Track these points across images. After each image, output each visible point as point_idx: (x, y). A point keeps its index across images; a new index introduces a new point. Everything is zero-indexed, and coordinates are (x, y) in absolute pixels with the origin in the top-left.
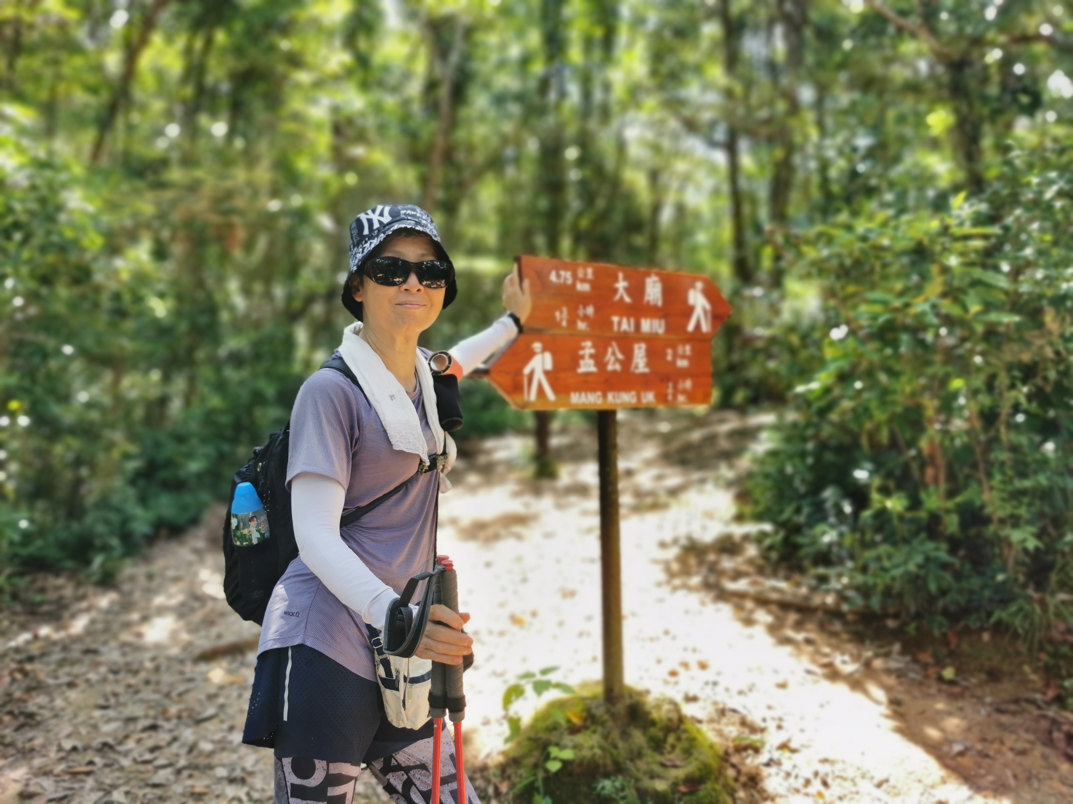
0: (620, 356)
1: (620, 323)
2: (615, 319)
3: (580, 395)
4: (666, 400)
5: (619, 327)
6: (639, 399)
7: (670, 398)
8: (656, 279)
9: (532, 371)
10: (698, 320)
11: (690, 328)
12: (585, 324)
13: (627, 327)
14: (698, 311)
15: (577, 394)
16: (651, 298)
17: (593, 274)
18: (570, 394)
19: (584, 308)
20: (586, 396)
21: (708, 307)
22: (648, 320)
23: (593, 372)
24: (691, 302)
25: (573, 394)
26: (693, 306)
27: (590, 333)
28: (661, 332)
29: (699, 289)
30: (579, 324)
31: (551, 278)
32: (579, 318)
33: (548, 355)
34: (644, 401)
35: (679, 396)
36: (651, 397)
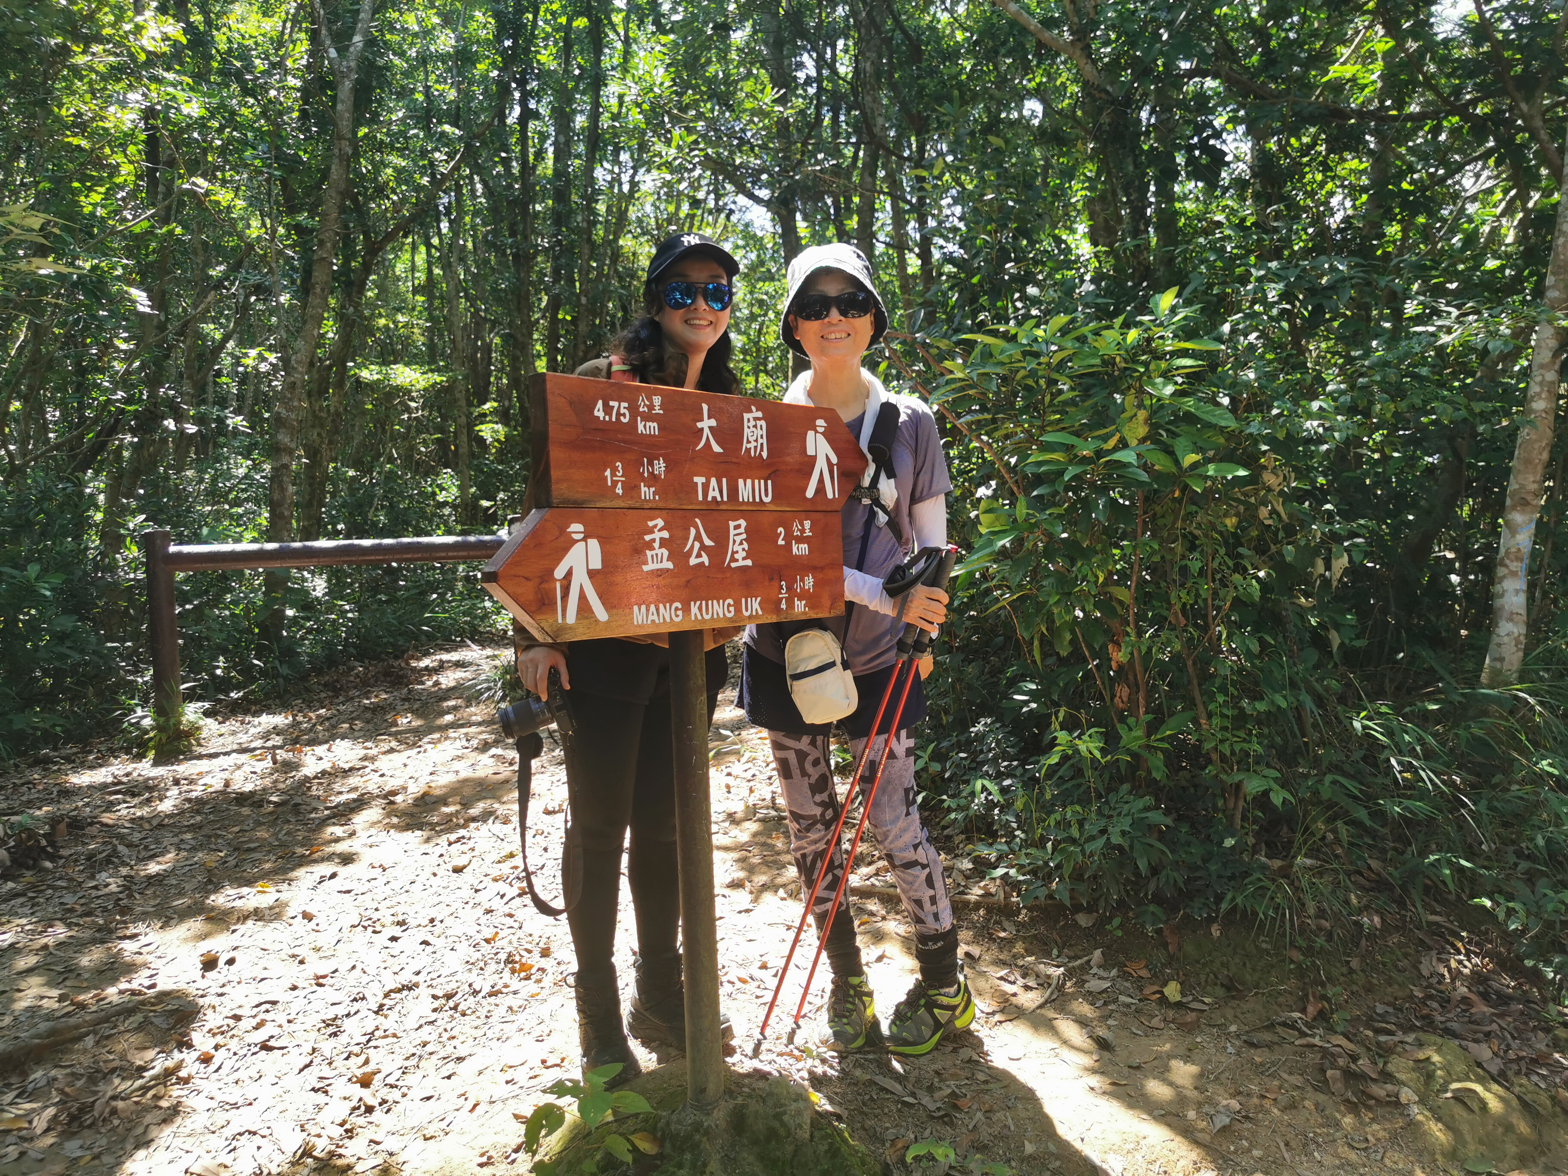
0: (708, 542)
1: (706, 486)
2: (699, 480)
3: (648, 610)
4: (778, 610)
5: (705, 494)
6: (738, 610)
7: (784, 606)
8: (759, 414)
9: (569, 574)
10: (821, 480)
11: (810, 493)
12: (652, 489)
13: (717, 494)
14: (821, 465)
15: (643, 607)
16: (752, 445)
17: (662, 407)
18: (631, 609)
19: (651, 463)
20: (658, 610)
21: (834, 460)
22: (749, 481)
23: (668, 570)
24: (810, 452)
25: (636, 608)
26: (814, 458)
27: (661, 505)
28: (767, 500)
29: (821, 430)
30: (644, 489)
31: (596, 413)
32: (643, 479)
33: (594, 544)
34: (747, 614)
35: (797, 602)
36: (756, 606)
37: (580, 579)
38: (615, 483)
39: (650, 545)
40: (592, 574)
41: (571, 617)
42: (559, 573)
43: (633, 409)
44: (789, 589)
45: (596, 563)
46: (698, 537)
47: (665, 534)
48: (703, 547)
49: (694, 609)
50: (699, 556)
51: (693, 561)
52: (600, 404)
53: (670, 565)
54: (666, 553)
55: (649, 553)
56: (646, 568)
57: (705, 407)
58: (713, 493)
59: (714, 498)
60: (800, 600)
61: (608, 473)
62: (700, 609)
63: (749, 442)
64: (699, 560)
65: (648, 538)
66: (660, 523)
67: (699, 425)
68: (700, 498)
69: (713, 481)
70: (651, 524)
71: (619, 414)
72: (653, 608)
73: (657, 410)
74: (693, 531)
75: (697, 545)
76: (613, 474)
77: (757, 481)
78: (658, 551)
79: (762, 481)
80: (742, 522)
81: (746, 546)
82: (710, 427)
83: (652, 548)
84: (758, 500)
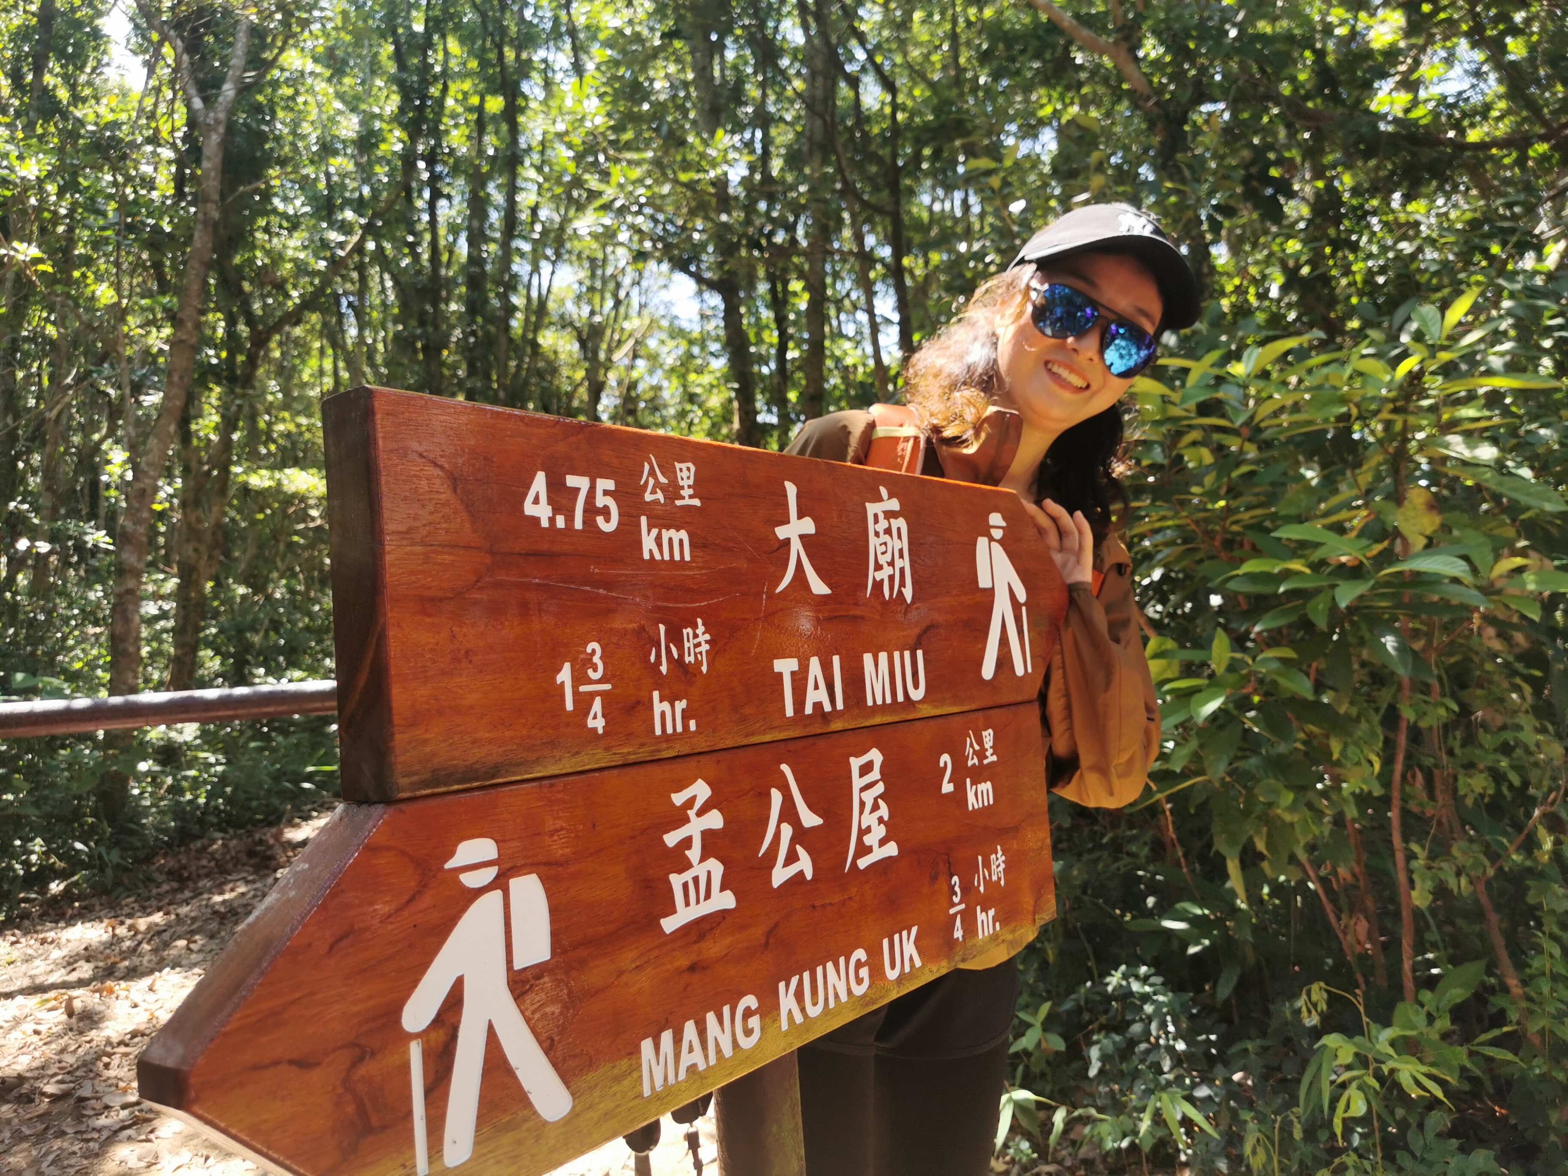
0: (810, 819)
1: (800, 680)
2: (785, 666)
3: (678, 1040)
4: (951, 943)
5: (799, 702)
6: (877, 972)
7: (958, 934)
8: (894, 505)
9: (452, 1002)
10: (1004, 641)
11: (988, 671)
12: (681, 705)
13: (822, 695)
14: (1002, 607)
15: (667, 1037)
16: (883, 575)
17: (698, 488)
18: (635, 1051)
19: (676, 637)
20: (702, 1032)
21: (1022, 596)
22: (883, 656)
23: (723, 914)
24: (984, 582)
25: (647, 1045)
26: (991, 592)
27: (702, 745)
28: (917, 695)
29: (998, 534)
30: (659, 707)
31: (529, 509)
32: (659, 682)
33: (527, 889)
34: (892, 975)
35: (981, 916)
36: (910, 949)
37: (488, 1011)
38: (584, 702)
39: (677, 859)
40: (523, 984)
42: (420, 1009)
43: (630, 496)
44: (968, 889)
45: (535, 946)
46: (789, 813)
47: (715, 820)
48: (801, 835)
49: (787, 1002)
50: (792, 858)
51: (780, 875)
52: (539, 483)
53: (726, 901)
54: (716, 867)
55: (676, 880)
56: (669, 924)
57: (791, 490)
58: (816, 695)
59: (818, 706)
60: (985, 910)
61: (565, 676)
62: (799, 996)
63: (878, 567)
64: (793, 870)
65: (671, 839)
66: (701, 790)
67: (781, 532)
68: (790, 712)
69: (815, 666)
70: (678, 799)
71: (591, 510)
72: (690, 1029)
73: (688, 499)
74: (776, 797)
75: (787, 831)
76: (579, 678)
77: (897, 654)
78: (699, 870)
79: (907, 654)
80: (875, 756)
81: (884, 811)
82: (802, 537)
83: (685, 865)
84: (900, 698)
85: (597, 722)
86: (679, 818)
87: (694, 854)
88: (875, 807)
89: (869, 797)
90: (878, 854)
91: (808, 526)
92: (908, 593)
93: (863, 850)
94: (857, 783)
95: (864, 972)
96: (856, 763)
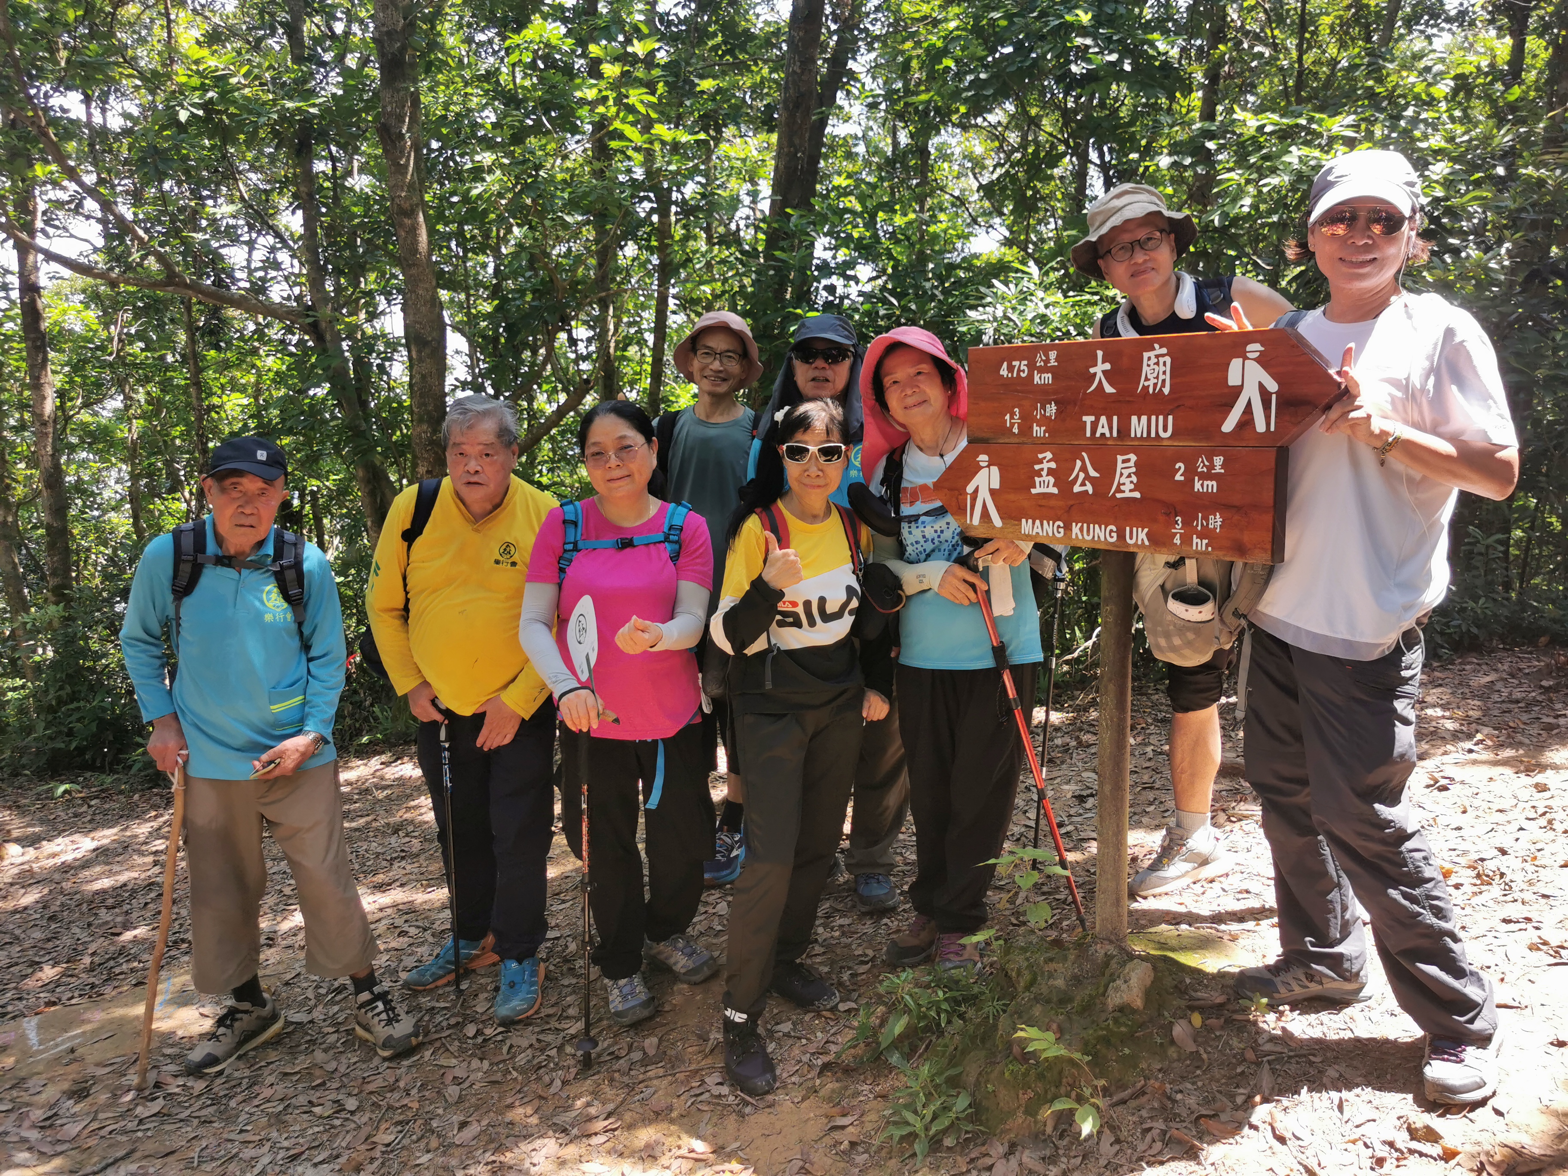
0: (1093, 473)
1: (1094, 426)
2: (1088, 419)
3: (1033, 524)
4: (1170, 544)
5: (1093, 432)
6: (1121, 537)
7: (1174, 540)
8: (1164, 351)
9: (976, 491)
10: (1249, 408)
11: (1228, 427)
12: (1043, 428)
13: (1108, 430)
14: (1250, 393)
15: (1030, 521)
16: (1151, 383)
17: (1056, 360)
18: (1020, 521)
19: (1044, 407)
20: (1042, 525)
21: (1273, 387)
22: (1144, 418)
23: (1054, 494)
24: (1235, 383)
25: (1024, 521)
26: (1240, 387)
27: (1051, 441)
28: (1165, 435)
29: (1252, 355)
30: (1035, 428)
31: (1001, 373)
32: (1036, 421)
33: (995, 470)
34: (1130, 541)
35: (1193, 539)
36: (1141, 535)
37: (984, 495)
38: (1012, 425)
39: (1039, 473)
40: (992, 492)
41: (976, 520)
42: (970, 489)
43: (1032, 366)
44: (1186, 524)
45: (996, 485)
46: (1084, 469)
47: (1053, 465)
48: (1088, 477)
49: (1076, 529)
50: (1083, 484)
51: (1077, 489)
52: (1005, 365)
53: (1055, 491)
54: (1052, 480)
55: (1037, 480)
56: (1033, 491)
57: (1100, 353)
58: (1103, 429)
59: (1103, 435)
60: (1197, 537)
61: (1008, 417)
62: (1081, 529)
63: (1147, 379)
64: (1083, 488)
65: (1037, 467)
66: (1049, 455)
67: (1092, 370)
68: (1088, 434)
69: (1103, 420)
70: (1040, 456)
71: (1019, 371)
72: (1038, 522)
73: (1053, 363)
74: (1079, 463)
75: (1082, 475)
76: (1012, 418)
77: (1153, 418)
78: (1046, 479)
79: (1161, 418)
80: (1133, 457)
81: (1134, 479)
82: (1104, 372)
83: (1041, 476)
84: (1153, 435)
85: (1016, 430)
86: (1041, 462)
87: (1044, 473)
88: (1129, 476)
89: (1126, 472)
90: (1127, 494)
91: (1107, 366)
92: (1166, 390)
93: (1119, 490)
94: (1120, 465)
95: (1114, 535)
96: (1120, 458)
